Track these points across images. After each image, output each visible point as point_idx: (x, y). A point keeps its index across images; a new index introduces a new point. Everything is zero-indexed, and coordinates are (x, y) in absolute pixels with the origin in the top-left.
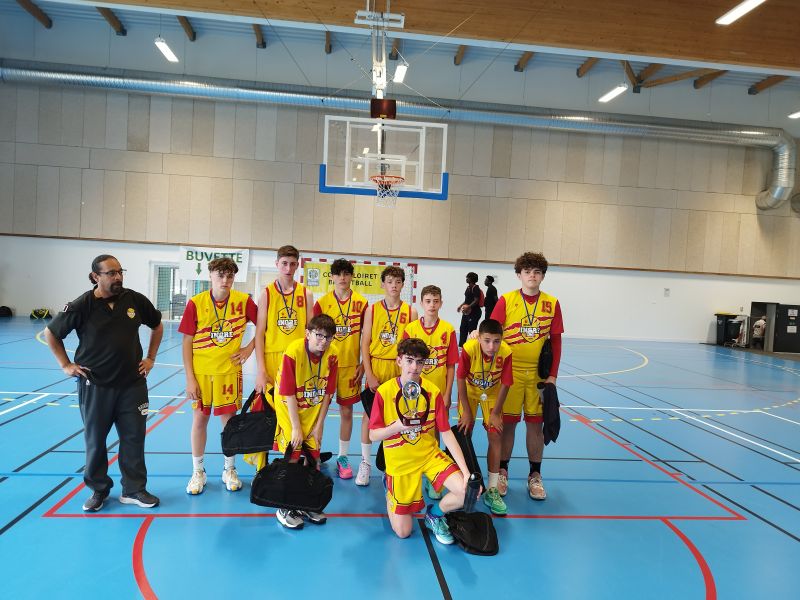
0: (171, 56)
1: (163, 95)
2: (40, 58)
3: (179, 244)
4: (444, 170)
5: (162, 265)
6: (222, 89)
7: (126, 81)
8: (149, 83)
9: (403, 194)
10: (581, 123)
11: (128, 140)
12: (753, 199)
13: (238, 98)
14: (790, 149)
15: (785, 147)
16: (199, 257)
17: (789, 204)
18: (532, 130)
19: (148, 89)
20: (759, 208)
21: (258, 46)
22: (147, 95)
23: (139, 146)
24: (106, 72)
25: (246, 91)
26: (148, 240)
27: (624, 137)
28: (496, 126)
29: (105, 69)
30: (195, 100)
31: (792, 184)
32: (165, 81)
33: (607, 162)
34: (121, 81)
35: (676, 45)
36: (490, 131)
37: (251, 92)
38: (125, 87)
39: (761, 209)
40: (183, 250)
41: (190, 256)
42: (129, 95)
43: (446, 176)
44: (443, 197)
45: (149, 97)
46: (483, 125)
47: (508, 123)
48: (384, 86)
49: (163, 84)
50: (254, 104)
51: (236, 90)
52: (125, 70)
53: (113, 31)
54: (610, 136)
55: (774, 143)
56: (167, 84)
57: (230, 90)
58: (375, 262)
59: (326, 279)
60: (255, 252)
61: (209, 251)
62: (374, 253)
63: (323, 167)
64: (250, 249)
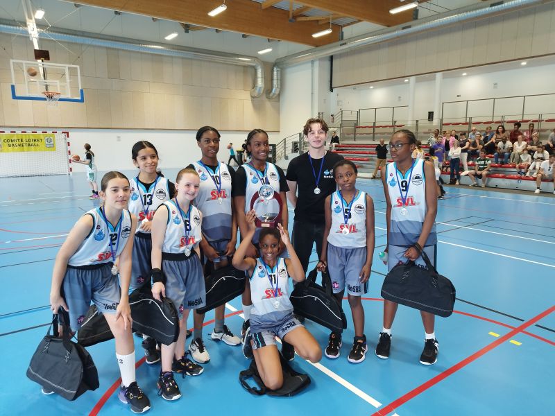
4: (80, 88)
9: (61, 100)
10: (157, 49)
12: (249, 92)
14: (262, 68)
15: (259, 67)
17: (265, 95)
18: (130, 52)
20: (252, 97)
27: (183, 58)
28: (108, 48)
31: (263, 86)
33: (174, 71)
35: (196, 18)
36: (105, 50)
39: (253, 97)
43: (82, 91)
44: (82, 101)
46: (100, 47)
47: (115, 47)
48: (37, 36)
54: (175, 57)
55: (254, 64)
58: (39, 132)
59: (6, 144)
62: (48, 126)
63: (13, 86)
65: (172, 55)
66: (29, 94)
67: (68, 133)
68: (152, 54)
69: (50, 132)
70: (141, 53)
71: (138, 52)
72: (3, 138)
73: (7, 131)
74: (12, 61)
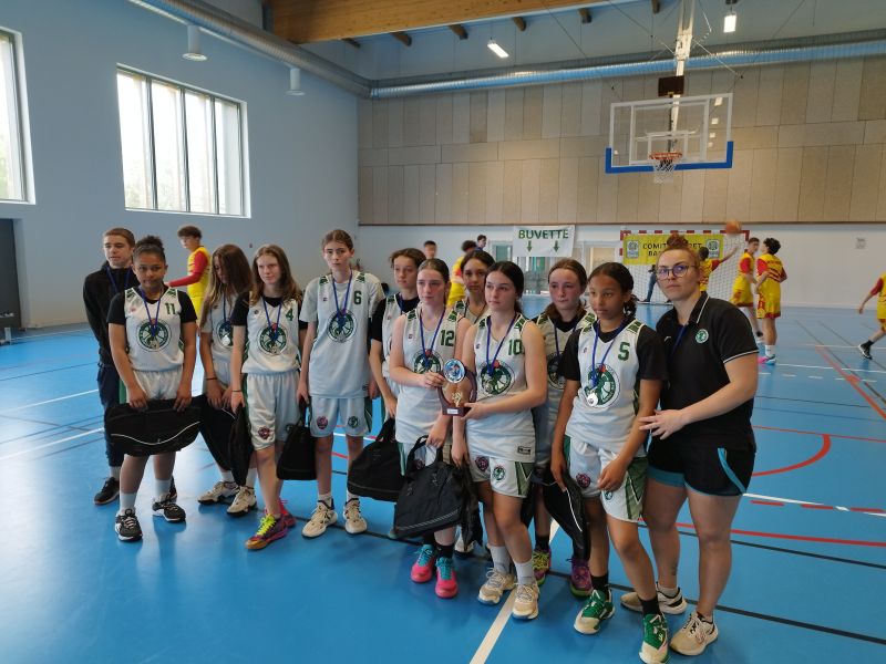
0: (502, 53)
1: (496, 88)
2: (404, 74)
3: (512, 225)
4: (728, 139)
5: (498, 244)
6: (547, 73)
7: (468, 81)
11: (471, 134)
13: (563, 79)
16: (530, 235)
19: (485, 85)
21: (584, 22)
22: (485, 91)
23: (478, 138)
24: (453, 76)
25: (569, 71)
26: (487, 223)
28: (866, 59)
29: (451, 74)
30: (525, 89)
32: (499, 75)
34: (463, 82)
36: (860, 64)
37: (574, 71)
38: (467, 87)
40: (516, 230)
41: (522, 234)
42: (471, 93)
43: (730, 144)
45: (487, 92)
50: (579, 82)
51: (560, 71)
52: (466, 72)
53: (457, 37)
57: (556, 72)
58: (699, 231)
59: (645, 252)
60: (580, 227)
61: (538, 229)
62: (706, 221)
63: (609, 151)
64: (576, 225)
66: (632, 163)
67: (747, 232)
69: (716, 231)
72: (644, 241)
73: (651, 231)
74: (613, 106)
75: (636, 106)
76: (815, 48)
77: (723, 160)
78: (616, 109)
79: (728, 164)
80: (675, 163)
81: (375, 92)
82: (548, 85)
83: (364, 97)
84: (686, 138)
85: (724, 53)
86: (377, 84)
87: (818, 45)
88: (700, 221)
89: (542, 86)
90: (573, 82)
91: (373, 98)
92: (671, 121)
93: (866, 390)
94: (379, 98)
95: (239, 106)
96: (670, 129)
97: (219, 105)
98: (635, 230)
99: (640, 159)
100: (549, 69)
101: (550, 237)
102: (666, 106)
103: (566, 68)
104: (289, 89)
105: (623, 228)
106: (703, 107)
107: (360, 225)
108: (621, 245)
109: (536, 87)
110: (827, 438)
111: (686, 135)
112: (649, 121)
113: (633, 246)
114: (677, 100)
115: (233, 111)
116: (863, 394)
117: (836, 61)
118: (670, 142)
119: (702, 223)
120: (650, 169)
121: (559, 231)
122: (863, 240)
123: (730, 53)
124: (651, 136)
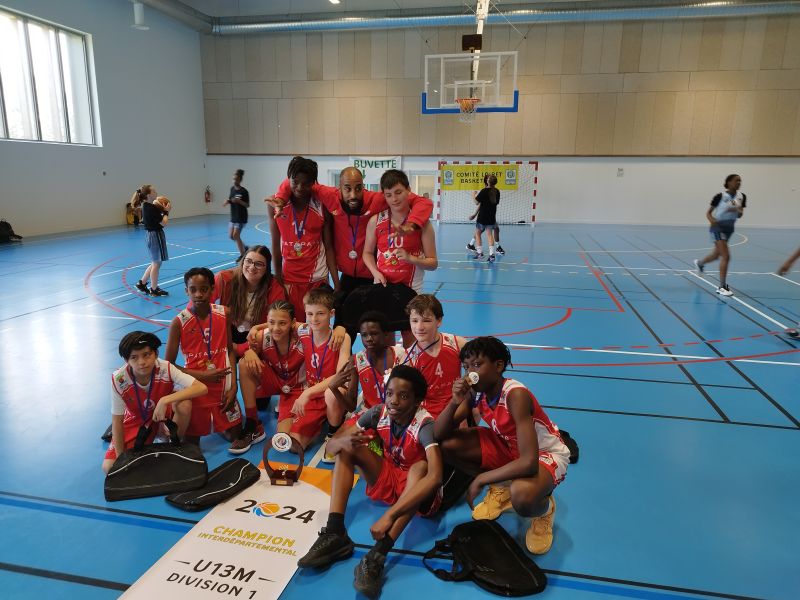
2: (243, 14)
3: (348, 155)
4: (515, 89)
6: (373, 20)
7: (303, 23)
8: (319, 23)
11: (308, 72)
13: (388, 26)
16: (364, 165)
18: (663, 21)
19: (320, 28)
22: (319, 33)
23: (315, 76)
25: (392, 19)
28: (625, 22)
29: (287, 15)
30: (355, 33)
34: (300, 23)
36: (621, 27)
40: (352, 160)
42: (307, 34)
45: (321, 34)
46: (612, 22)
47: (638, 18)
49: (330, 22)
50: (401, 29)
51: (385, 19)
52: (302, 14)
54: (752, 17)
56: (333, 22)
57: (381, 20)
58: (500, 162)
59: (459, 179)
60: (406, 158)
61: (371, 159)
62: (506, 153)
63: (424, 95)
64: (402, 156)
65: (744, 14)
66: (443, 105)
67: (537, 163)
68: (704, 20)
69: (513, 162)
70: (684, 21)
71: (676, 20)
72: (457, 171)
73: (462, 162)
74: (427, 57)
75: (445, 58)
76: (587, 11)
77: (512, 106)
78: (429, 60)
79: (515, 109)
80: (476, 107)
81: (216, 29)
82: (375, 31)
83: (205, 33)
84: (483, 86)
85: (519, 12)
86: (219, 21)
87: (590, 9)
88: (501, 153)
89: (370, 32)
90: (398, 29)
91: (215, 35)
92: (472, 72)
93: (606, 281)
94: (221, 35)
95: (84, 38)
96: (472, 79)
97: (63, 36)
98: (450, 161)
99: (448, 102)
100: (375, 17)
101: (380, 166)
102: (467, 60)
103: (390, 17)
104: (134, 23)
105: (440, 159)
106: (496, 61)
107: (208, 154)
108: (439, 174)
109: (364, 32)
110: (570, 310)
111: (484, 84)
112: (455, 72)
113: (449, 175)
114: (477, 55)
115: (78, 42)
116: (602, 283)
117: (603, 23)
118: (471, 89)
119: (504, 156)
120: (457, 111)
121: (388, 162)
122: (622, 170)
123: (523, 12)
124: (458, 84)
